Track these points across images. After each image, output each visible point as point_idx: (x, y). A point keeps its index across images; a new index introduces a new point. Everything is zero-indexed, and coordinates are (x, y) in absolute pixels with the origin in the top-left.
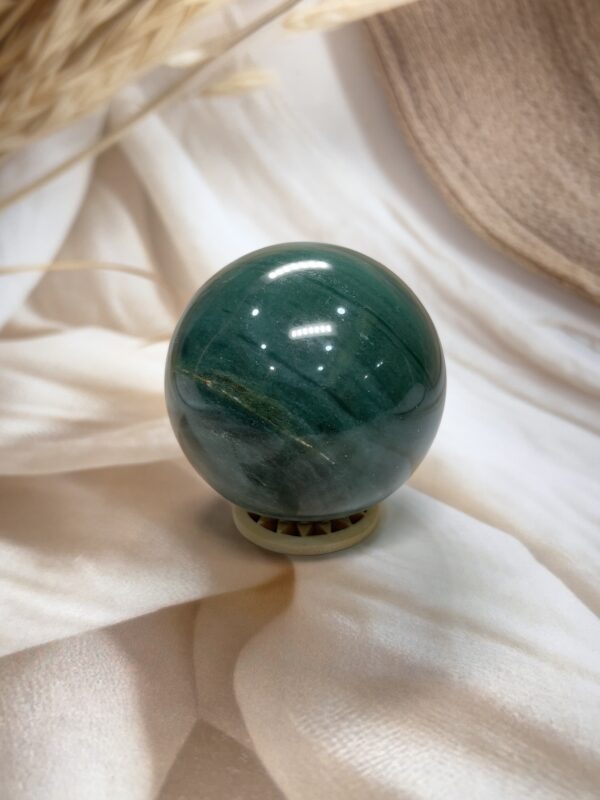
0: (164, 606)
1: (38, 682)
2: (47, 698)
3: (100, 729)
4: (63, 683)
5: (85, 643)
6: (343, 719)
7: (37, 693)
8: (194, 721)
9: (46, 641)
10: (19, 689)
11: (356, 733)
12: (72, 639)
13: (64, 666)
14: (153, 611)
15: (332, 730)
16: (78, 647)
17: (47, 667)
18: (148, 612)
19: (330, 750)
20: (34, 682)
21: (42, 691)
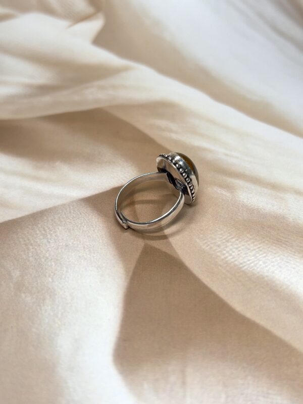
0: (114, 187)
1: (49, 228)
2: (56, 236)
3: (90, 251)
4: (63, 228)
5: (72, 208)
7: (51, 235)
8: (143, 244)
9: (48, 207)
10: (38, 232)
12: (64, 205)
13: (62, 220)
14: (108, 189)
16: (68, 209)
17: (52, 220)
18: (105, 190)
19: (223, 257)
20: (46, 228)
21: (52, 233)
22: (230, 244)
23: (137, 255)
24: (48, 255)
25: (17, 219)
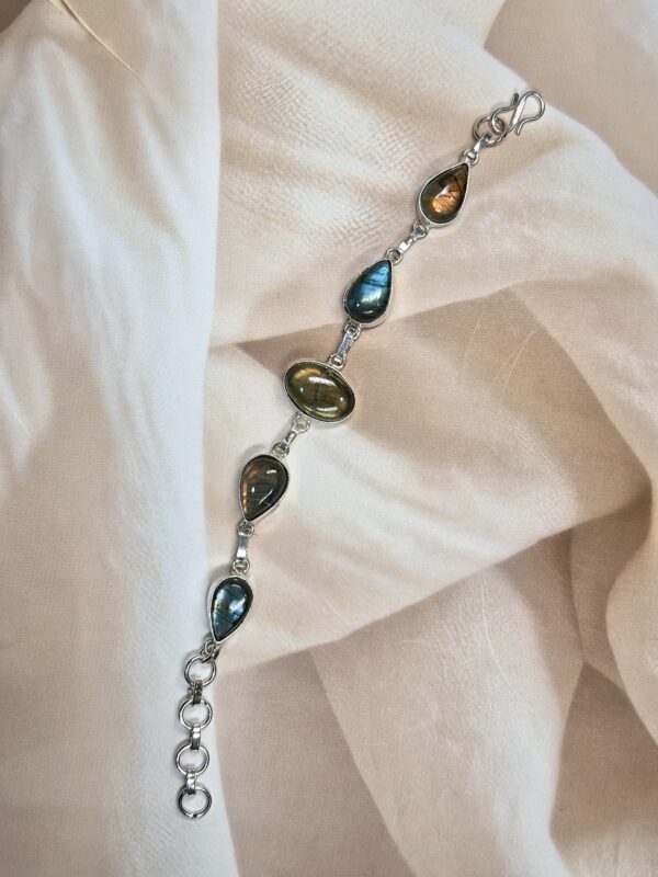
0: (542, 537)
1: (461, 627)
2: (472, 642)
3: (516, 672)
5: (486, 583)
7: (465, 638)
8: (581, 665)
9: (454, 581)
10: (448, 633)
12: (476, 576)
13: (475, 608)
14: (533, 542)
17: (464, 610)
18: (529, 545)
20: (458, 627)
21: (466, 635)
24: (466, 678)
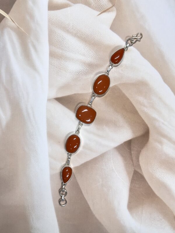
0: (125, 141)
3: (119, 172)
5: (112, 152)
6: (157, 169)
7: (107, 164)
8: (134, 170)
9: (105, 152)
11: (159, 172)
12: (110, 150)
13: (110, 158)
15: (156, 171)
17: (107, 158)
18: (122, 143)
19: (155, 175)
22: (157, 170)
23: (132, 175)
24: (108, 174)
25: (97, 157)
